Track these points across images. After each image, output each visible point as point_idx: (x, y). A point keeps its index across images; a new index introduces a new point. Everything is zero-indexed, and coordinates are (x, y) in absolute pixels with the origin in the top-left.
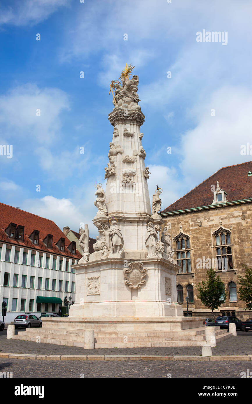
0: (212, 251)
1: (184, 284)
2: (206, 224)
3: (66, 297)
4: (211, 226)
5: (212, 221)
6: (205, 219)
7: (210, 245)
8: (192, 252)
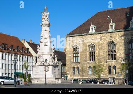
0: (88, 53)
1: (76, 67)
2: (86, 41)
3: (25, 72)
4: (88, 42)
5: (88, 40)
6: (85, 39)
7: (87, 50)
8: (79, 53)
